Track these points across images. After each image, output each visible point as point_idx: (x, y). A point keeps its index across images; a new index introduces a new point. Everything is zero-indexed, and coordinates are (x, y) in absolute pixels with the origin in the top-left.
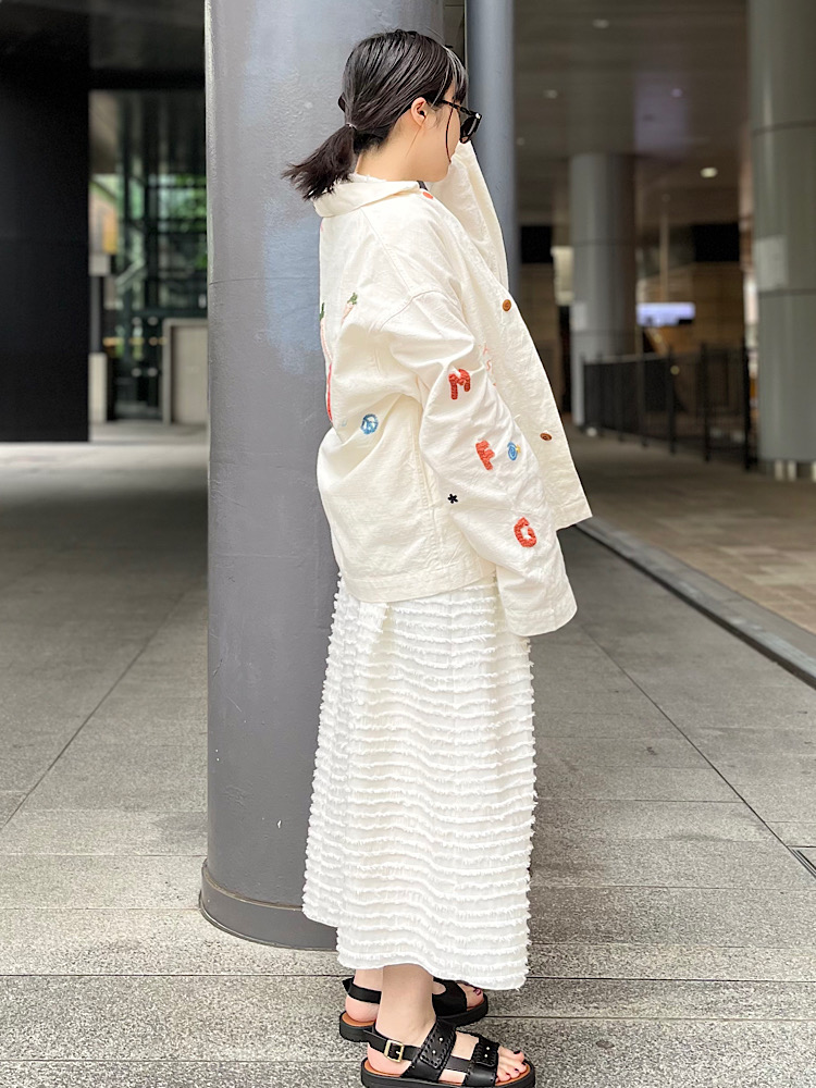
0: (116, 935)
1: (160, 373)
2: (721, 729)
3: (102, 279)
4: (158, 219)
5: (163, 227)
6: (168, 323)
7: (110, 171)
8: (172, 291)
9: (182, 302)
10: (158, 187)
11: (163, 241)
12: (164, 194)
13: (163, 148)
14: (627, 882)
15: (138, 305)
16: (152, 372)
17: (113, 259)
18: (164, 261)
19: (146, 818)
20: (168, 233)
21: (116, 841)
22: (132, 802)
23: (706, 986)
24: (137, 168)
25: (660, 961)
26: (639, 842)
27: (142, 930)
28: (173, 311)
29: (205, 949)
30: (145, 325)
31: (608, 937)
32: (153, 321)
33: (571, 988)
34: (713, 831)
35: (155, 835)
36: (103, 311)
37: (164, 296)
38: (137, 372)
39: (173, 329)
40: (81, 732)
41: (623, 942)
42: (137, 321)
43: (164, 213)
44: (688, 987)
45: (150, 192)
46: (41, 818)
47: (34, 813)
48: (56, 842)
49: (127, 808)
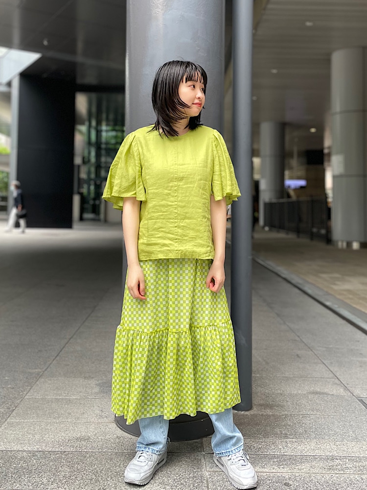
0: (80, 434)
1: (100, 203)
2: (325, 347)
3: (79, 166)
4: (101, 143)
5: (103, 146)
11: (103, 152)
12: (104, 134)
14: (292, 412)
15: (93, 176)
16: (97, 202)
17: (84, 158)
18: (103, 159)
19: (93, 382)
20: (105, 149)
21: (80, 392)
22: (87, 375)
23: (328, 459)
25: (308, 448)
26: (296, 395)
27: (91, 431)
29: (117, 440)
30: (95, 184)
31: (286, 436)
32: (98, 182)
33: (272, 459)
34: (326, 391)
35: (97, 390)
36: (79, 179)
38: (92, 202)
41: (293, 439)
42: (92, 183)
43: (103, 141)
44: (321, 459)
45: (98, 133)
46: (49, 382)
47: (47, 380)
48: (55, 392)
49: (85, 378)
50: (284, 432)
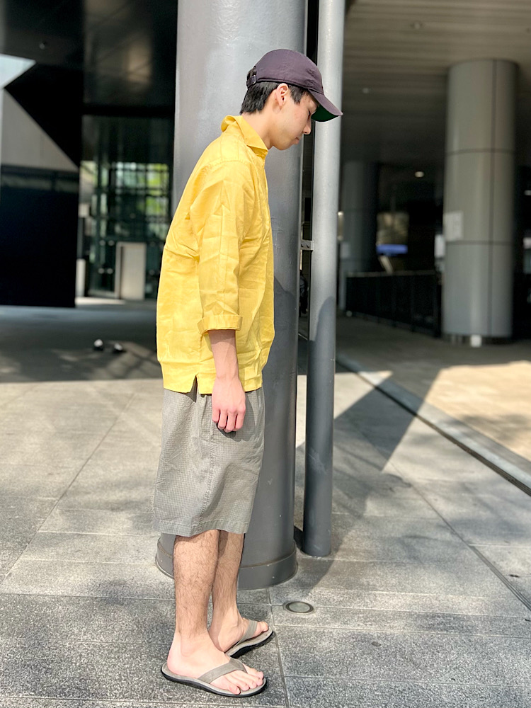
1: (114, 271)
3: (84, 219)
4: (115, 187)
5: (119, 192)
6: (119, 245)
7: (90, 159)
10: (116, 170)
11: (118, 199)
12: (120, 174)
13: (120, 148)
14: (383, 559)
15: (103, 232)
16: (110, 271)
18: (118, 210)
19: (123, 516)
20: (121, 195)
24: (105, 158)
25: (403, 601)
27: (127, 575)
28: (122, 238)
30: (107, 244)
32: (111, 243)
35: (130, 525)
36: (85, 236)
37: (118, 229)
38: (101, 271)
39: (123, 249)
42: (102, 243)
43: (119, 183)
45: (112, 172)
50: (371, 583)
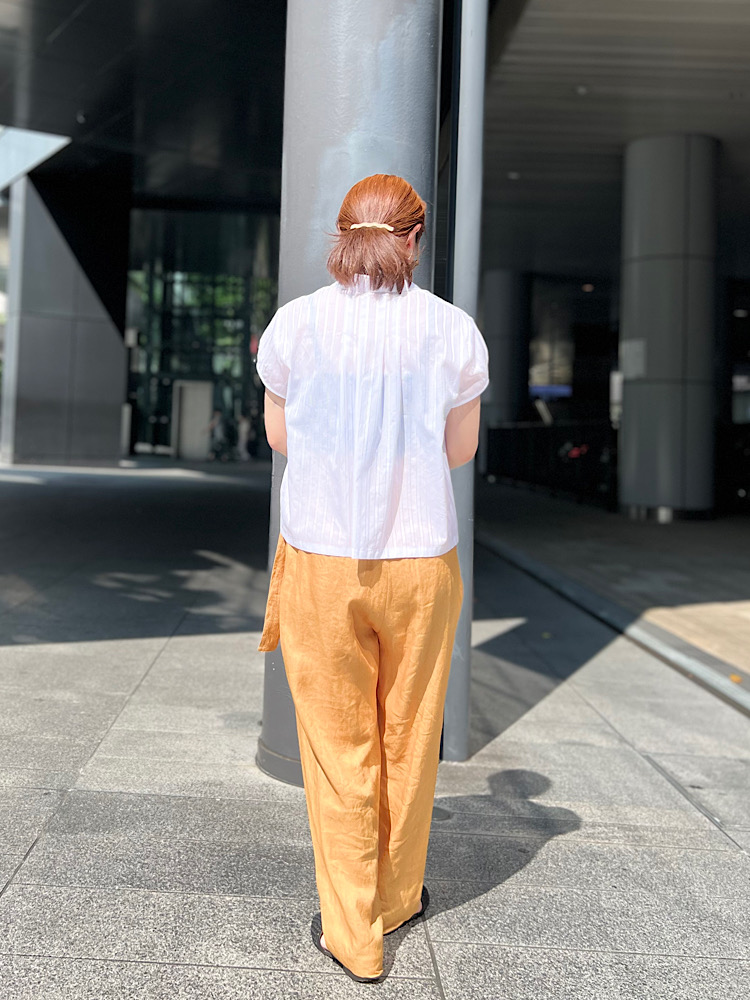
1: (170, 420)
3: (130, 349)
4: (172, 306)
5: (177, 312)
6: (178, 384)
7: (139, 268)
8: (181, 361)
9: (186, 368)
10: (172, 282)
11: (176, 323)
12: (178, 288)
13: (179, 253)
15: (155, 368)
16: (164, 420)
17: (139, 335)
18: (176, 337)
19: (212, 713)
20: (180, 318)
21: (196, 725)
22: (201, 703)
24: (159, 268)
27: (223, 775)
28: (181, 375)
29: (265, 789)
30: (160, 384)
32: (166, 382)
35: (221, 723)
37: (175, 363)
38: (152, 419)
39: (181, 389)
40: (158, 661)
42: (154, 382)
43: (177, 301)
45: (168, 286)
46: (144, 710)
47: (139, 707)
48: (156, 723)
49: (198, 707)
